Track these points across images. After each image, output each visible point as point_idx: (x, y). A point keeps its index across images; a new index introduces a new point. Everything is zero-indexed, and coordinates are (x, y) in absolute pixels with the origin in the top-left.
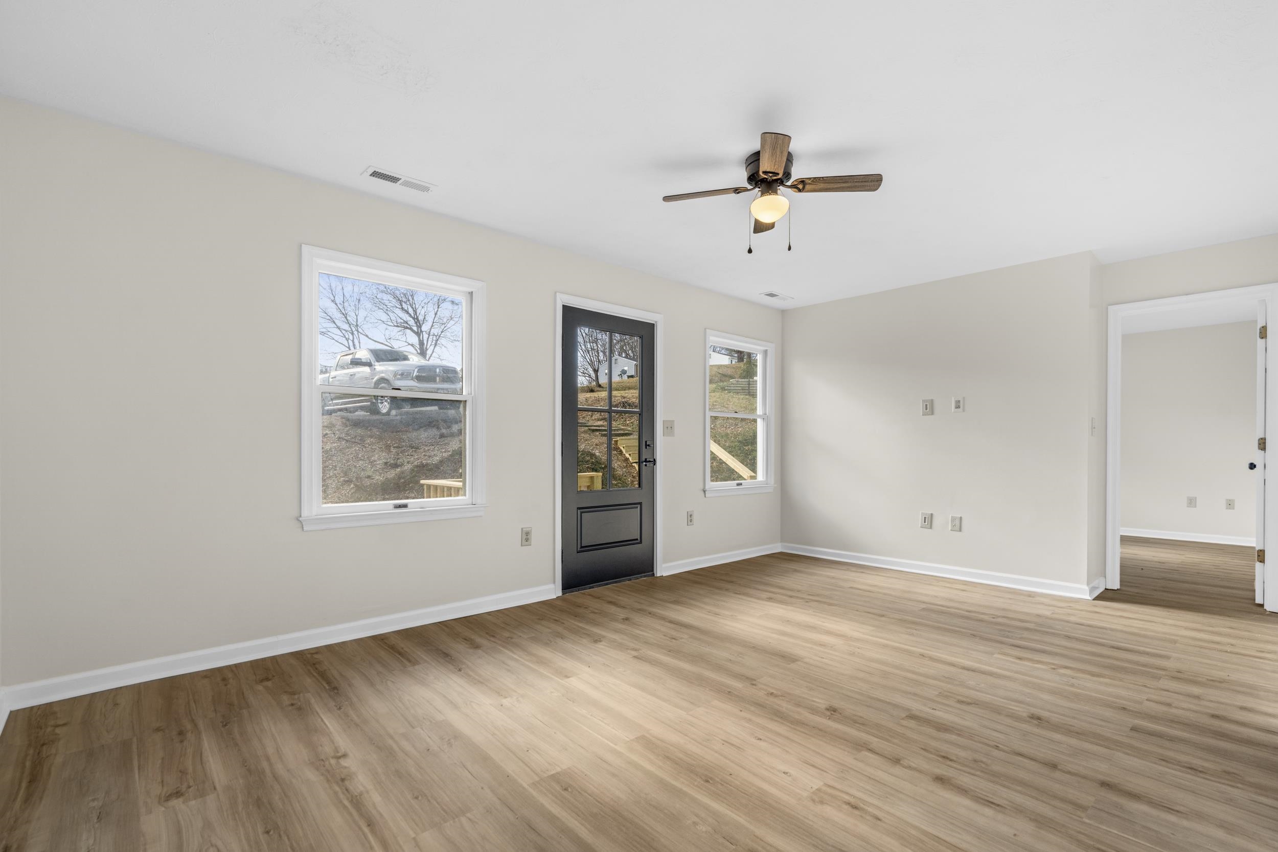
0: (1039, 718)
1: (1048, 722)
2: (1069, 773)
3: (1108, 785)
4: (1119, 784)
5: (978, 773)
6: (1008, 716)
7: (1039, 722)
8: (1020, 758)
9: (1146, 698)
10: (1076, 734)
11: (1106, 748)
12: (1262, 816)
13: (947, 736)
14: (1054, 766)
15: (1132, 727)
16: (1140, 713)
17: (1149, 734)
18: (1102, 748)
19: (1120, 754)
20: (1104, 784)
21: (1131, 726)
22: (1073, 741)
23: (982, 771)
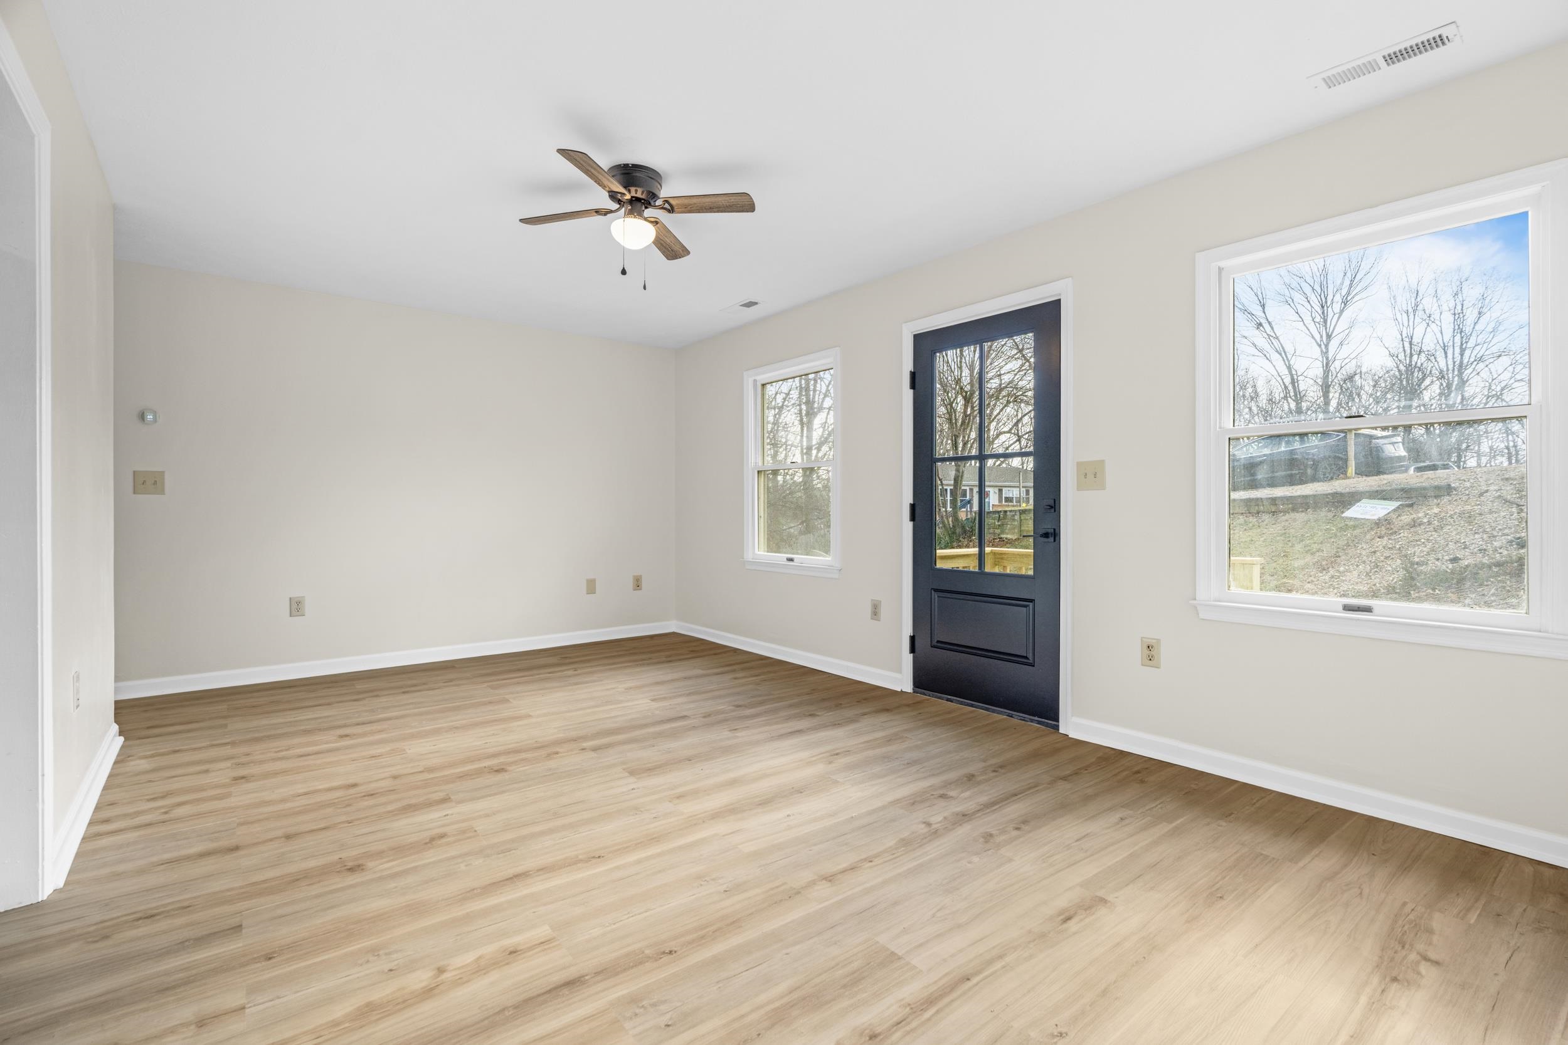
0: (351, 870)
1: (338, 872)
2: (271, 840)
3: (232, 850)
4: (223, 856)
5: (337, 800)
6: (382, 852)
7: (345, 866)
8: (322, 826)
9: (247, 1011)
10: (299, 877)
11: (256, 882)
12: (75, 907)
13: (399, 805)
14: (288, 837)
15: (241, 931)
16: (243, 965)
17: (215, 933)
18: (260, 880)
19: (236, 885)
20: (236, 848)
21: (244, 931)
22: (293, 868)
23: (334, 803)
